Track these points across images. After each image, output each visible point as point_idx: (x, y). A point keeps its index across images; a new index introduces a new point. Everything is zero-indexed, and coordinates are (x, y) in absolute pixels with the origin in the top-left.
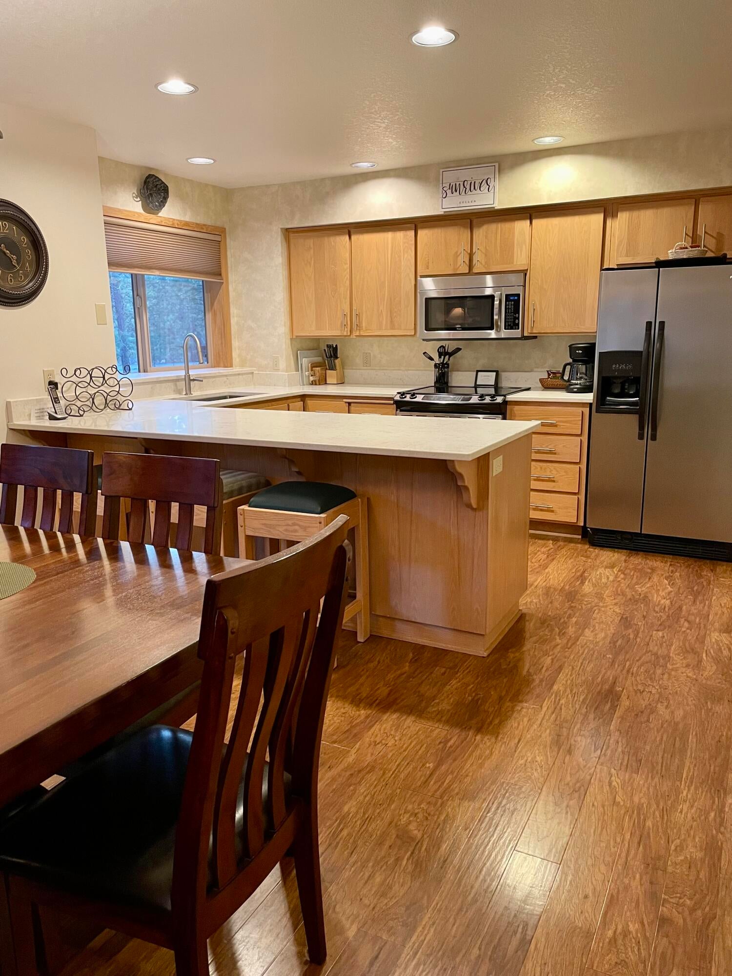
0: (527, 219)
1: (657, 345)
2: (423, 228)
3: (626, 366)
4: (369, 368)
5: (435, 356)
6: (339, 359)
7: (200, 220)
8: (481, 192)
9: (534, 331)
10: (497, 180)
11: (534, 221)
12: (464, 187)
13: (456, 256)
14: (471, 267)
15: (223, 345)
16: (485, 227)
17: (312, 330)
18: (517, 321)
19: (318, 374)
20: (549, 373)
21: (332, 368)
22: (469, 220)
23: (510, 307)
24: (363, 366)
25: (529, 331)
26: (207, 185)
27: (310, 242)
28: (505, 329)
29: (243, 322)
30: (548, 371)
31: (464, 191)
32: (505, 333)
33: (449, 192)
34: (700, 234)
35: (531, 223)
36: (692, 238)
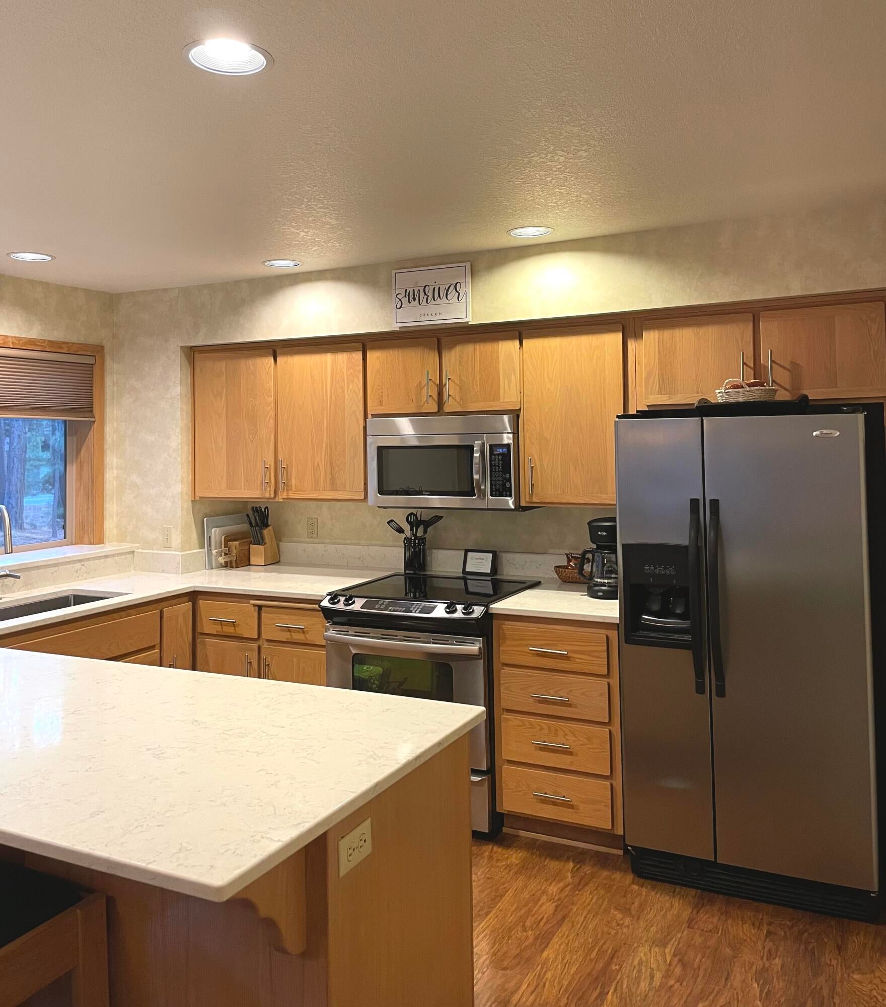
0: (517, 339)
1: (711, 535)
2: (373, 348)
3: (665, 569)
4: (316, 540)
5: (406, 527)
6: (270, 528)
7: (58, 335)
8: (448, 301)
9: (535, 500)
10: (470, 285)
11: (525, 342)
12: (425, 294)
13: (420, 387)
14: (440, 403)
15: (90, 512)
16: (458, 349)
17: (222, 490)
18: (508, 485)
19: (235, 551)
20: (568, 558)
21: (260, 541)
22: (435, 339)
23: (497, 463)
24: (308, 538)
25: (527, 500)
26: (75, 289)
27: (221, 366)
28: (492, 496)
29: (125, 476)
30: (567, 555)
31: (425, 300)
32: (491, 501)
33: (405, 300)
34: (767, 365)
35: (521, 344)
36: (754, 369)
